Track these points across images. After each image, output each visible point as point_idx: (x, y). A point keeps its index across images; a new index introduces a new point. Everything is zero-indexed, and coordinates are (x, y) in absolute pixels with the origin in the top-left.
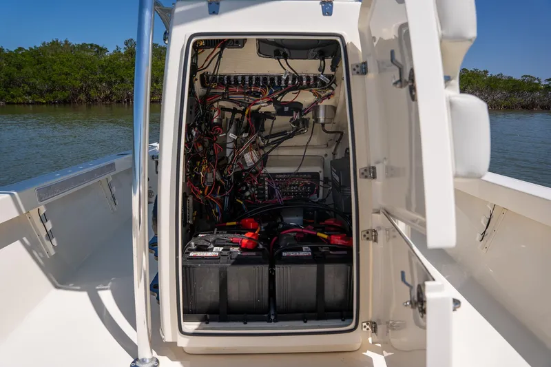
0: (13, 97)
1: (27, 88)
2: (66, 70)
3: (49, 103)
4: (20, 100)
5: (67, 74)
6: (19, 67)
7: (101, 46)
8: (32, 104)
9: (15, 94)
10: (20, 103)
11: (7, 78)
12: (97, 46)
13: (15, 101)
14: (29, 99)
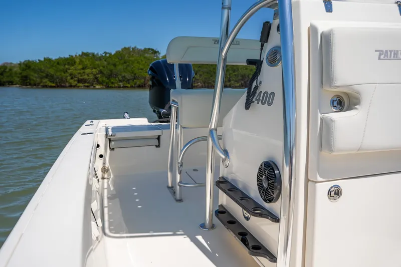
0: (113, 83)
1: (120, 78)
2: (141, 67)
3: (132, 87)
4: (116, 85)
5: (142, 69)
6: (115, 65)
7: (155, 49)
8: (123, 87)
9: (114, 82)
10: (116, 87)
11: (109, 72)
12: (152, 50)
13: (113, 86)
14: (121, 84)
